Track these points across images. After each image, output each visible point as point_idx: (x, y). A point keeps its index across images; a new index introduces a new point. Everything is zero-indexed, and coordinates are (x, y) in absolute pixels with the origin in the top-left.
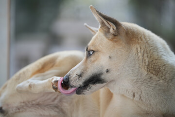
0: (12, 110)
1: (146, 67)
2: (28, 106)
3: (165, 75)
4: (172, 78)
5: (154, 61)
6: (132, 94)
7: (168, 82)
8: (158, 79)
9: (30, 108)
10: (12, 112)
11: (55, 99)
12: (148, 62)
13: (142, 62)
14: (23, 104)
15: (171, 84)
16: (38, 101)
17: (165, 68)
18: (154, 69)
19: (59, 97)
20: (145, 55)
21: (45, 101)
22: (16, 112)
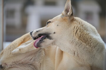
0: (8, 67)
1: (78, 37)
2: (17, 64)
3: (90, 44)
4: (95, 46)
5: (84, 35)
6: (73, 52)
7: (92, 47)
8: (86, 45)
9: (18, 65)
10: (7, 68)
11: (31, 59)
12: (80, 34)
13: (76, 34)
14: (14, 63)
15: (94, 49)
16: (22, 61)
17: (91, 40)
18: (84, 39)
19: (33, 58)
20: (79, 30)
21: (26, 60)
22: (10, 68)
